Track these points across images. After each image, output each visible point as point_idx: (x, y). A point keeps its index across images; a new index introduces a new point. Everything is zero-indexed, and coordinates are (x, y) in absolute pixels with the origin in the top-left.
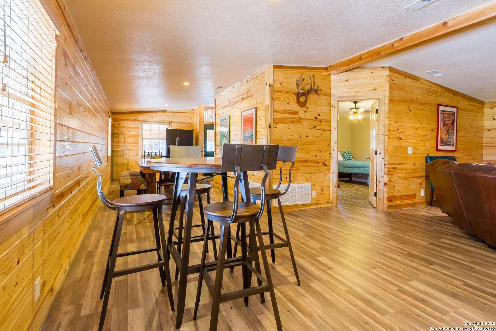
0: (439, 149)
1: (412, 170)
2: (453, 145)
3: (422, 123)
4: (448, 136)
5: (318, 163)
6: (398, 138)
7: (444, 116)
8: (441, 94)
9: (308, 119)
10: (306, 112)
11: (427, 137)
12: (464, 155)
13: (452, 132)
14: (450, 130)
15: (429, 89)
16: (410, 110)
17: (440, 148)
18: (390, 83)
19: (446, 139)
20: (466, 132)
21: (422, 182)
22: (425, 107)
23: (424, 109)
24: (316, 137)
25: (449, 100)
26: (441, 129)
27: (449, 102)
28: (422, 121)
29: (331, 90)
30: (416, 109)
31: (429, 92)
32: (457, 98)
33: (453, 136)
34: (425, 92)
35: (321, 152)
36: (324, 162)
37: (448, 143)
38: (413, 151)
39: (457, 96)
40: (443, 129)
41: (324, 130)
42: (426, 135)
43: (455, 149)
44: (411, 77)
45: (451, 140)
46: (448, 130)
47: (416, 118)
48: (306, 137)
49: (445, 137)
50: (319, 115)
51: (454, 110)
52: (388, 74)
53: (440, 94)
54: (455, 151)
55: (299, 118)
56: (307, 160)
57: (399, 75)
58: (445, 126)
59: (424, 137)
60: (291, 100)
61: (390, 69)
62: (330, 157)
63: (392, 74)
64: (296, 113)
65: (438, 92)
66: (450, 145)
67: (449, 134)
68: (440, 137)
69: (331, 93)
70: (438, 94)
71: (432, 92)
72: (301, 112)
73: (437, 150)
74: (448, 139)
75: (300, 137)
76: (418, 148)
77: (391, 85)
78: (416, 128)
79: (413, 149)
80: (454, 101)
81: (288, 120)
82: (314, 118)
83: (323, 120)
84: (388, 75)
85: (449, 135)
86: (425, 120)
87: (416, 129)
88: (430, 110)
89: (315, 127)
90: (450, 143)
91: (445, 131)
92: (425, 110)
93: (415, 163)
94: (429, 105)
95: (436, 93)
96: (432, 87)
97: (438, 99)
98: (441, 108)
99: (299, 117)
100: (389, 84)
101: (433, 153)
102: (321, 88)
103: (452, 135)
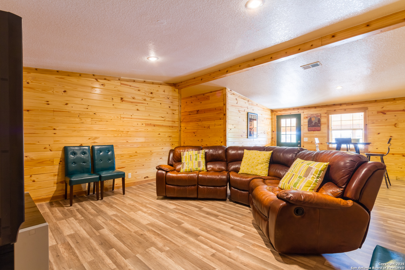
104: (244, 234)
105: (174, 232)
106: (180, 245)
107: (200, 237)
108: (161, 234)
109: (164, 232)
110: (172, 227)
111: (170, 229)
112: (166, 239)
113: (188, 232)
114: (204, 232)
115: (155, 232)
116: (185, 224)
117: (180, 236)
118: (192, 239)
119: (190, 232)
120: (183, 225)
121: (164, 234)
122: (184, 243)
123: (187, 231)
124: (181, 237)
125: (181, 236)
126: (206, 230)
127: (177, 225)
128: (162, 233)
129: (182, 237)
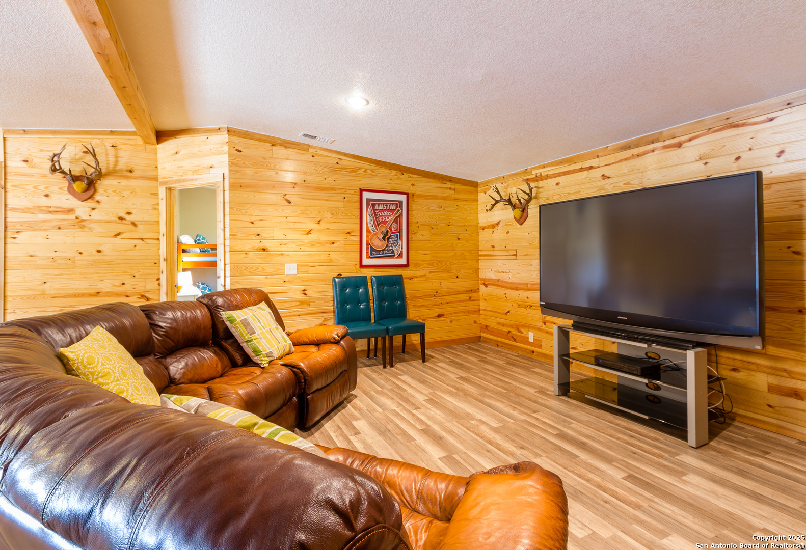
0: (363, 264)
1: (298, 303)
2: (400, 256)
3: (320, 221)
4: (388, 241)
5: (127, 296)
6: (257, 249)
7: (376, 207)
8: (369, 171)
9: (99, 221)
10: (93, 209)
11: (335, 245)
12: (430, 273)
13: (397, 235)
14: (391, 231)
15: (337, 163)
16: (287, 200)
17: (366, 261)
18: (230, 155)
19: (383, 246)
20: (435, 233)
21: (324, 321)
22: (328, 195)
23: (327, 198)
24: (123, 252)
25: (389, 181)
26: (368, 231)
27: (390, 185)
28: (319, 219)
29: (157, 169)
30: (302, 198)
31: (337, 168)
32: (410, 177)
33: (400, 242)
34: (325, 170)
35: (136, 277)
36: (143, 294)
37: (385, 254)
38: (298, 269)
39: (410, 175)
40: (373, 230)
41: (142, 239)
42: (333, 242)
43: (405, 263)
44: (287, 145)
45: (394, 248)
46: (387, 232)
47: (303, 213)
48: (94, 252)
49: (378, 244)
50: (129, 213)
51: (403, 198)
52: (227, 141)
53: (365, 171)
54: (407, 265)
55: (77, 220)
56: (98, 293)
57: (256, 142)
58: (378, 225)
59: (329, 245)
60: (56, 188)
61: (228, 131)
62: (159, 284)
63: (236, 140)
64: (71, 211)
65: (359, 169)
66: (394, 256)
67: (388, 239)
68: (368, 244)
69: (158, 175)
70: (361, 172)
71: (344, 168)
72: (82, 209)
73: (362, 266)
74: (387, 246)
75: (81, 253)
76: (310, 264)
77: (235, 159)
78: (306, 231)
79: (297, 266)
80: (404, 182)
81: (49, 224)
82: (117, 219)
83: (140, 222)
84: (227, 143)
85: (390, 240)
86: (328, 215)
87: (306, 233)
88: (342, 199)
89: (118, 234)
90: (393, 252)
91: (380, 233)
92: (327, 200)
93: (304, 290)
94: (338, 191)
95: (354, 170)
96: (342, 161)
97: (360, 181)
98: (366, 195)
99: (77, 218)
100: (229, 157)
101: (352, 271)
102: (133, 166)
103: (398, 240)
104: (354, 423)
105: (461, 443)
106: (455, 423)
107: (420, 428)
108: (485, 443)
109: (482, 447)
110: (465, 453)
111: (469, 450)
112: (477, 434)
113: (438, 438)
114: (409, 434)
115: (499, 449)
116: (437, 457)
117: (453, 435)
118: (436, 427)
119: (433, 438)
120: (443, 454)
121: (480, 442)
122: (448, 424)
123: (438, 440)
124: (451, 432)
125: (451, 434)
126: (404, 437)
127: (455, 456)
128: (484, 445)
129: (449, 432)
